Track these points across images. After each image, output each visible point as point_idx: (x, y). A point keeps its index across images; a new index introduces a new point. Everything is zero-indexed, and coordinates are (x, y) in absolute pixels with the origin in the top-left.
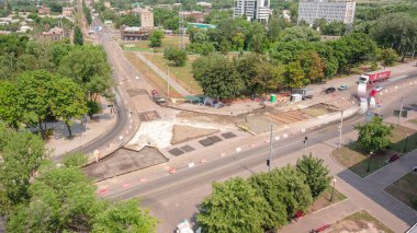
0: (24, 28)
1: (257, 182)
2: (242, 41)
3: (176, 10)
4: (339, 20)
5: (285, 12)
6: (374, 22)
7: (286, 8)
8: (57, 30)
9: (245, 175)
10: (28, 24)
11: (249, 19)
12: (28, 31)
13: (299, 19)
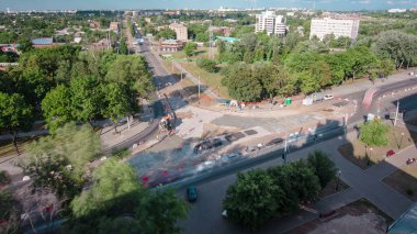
0: (77, 40)
1: (274, 173)
2: (262, 53)
3: (207, 25)
4: (345, 35)
5: (300, 28)
6: (375, 37)
7: (301, 24)
8: (106, 41)
9: (264, 167)
10: (81, 35)
11: (268, 34)
12: (81, 42)
13: (312, 34)
